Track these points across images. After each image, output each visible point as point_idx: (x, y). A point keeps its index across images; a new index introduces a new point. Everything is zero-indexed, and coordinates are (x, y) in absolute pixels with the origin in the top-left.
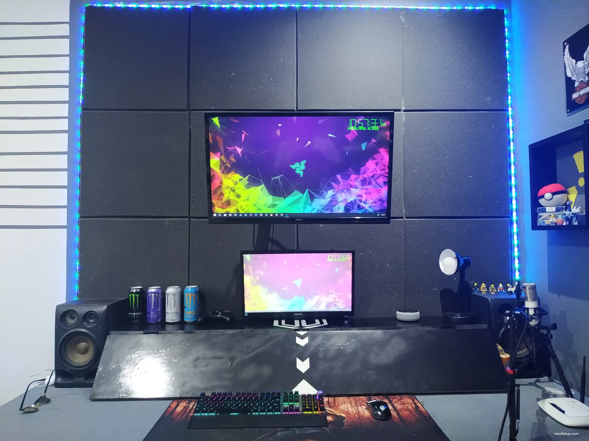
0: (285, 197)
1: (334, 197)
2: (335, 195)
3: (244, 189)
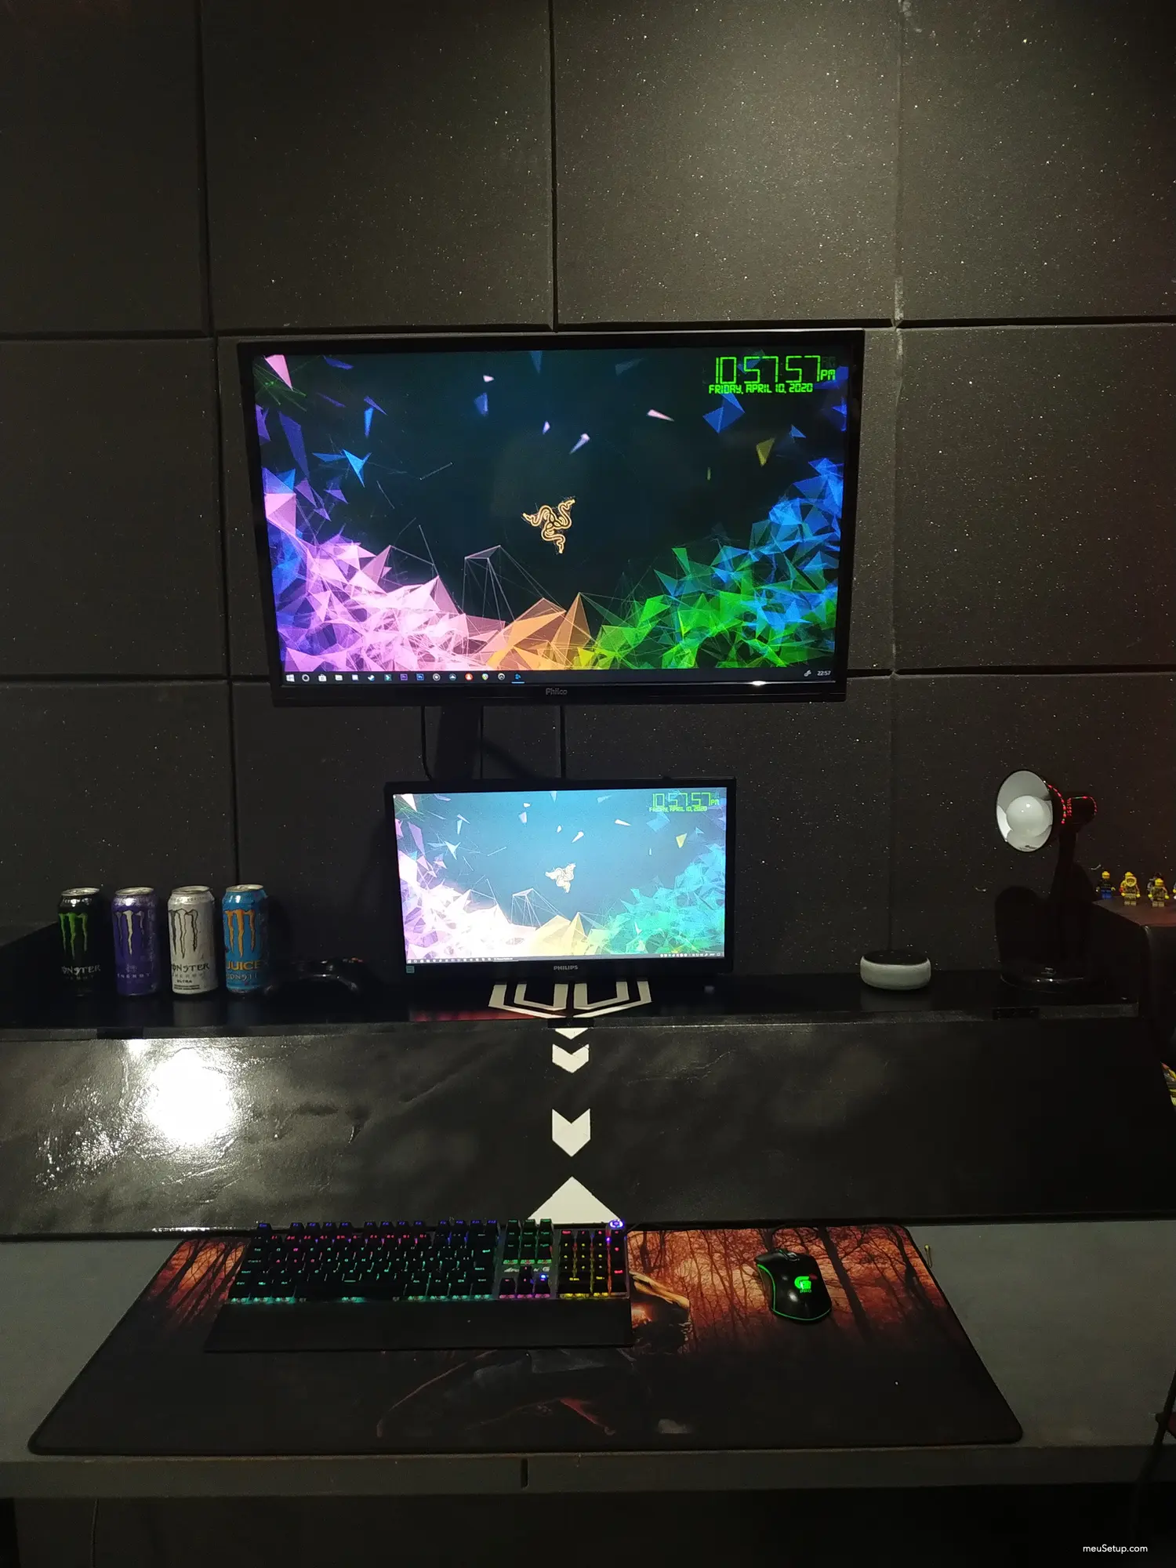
0: (508, 620)
1: (664, 619)
2: (666, 613)
3: (377, 593)
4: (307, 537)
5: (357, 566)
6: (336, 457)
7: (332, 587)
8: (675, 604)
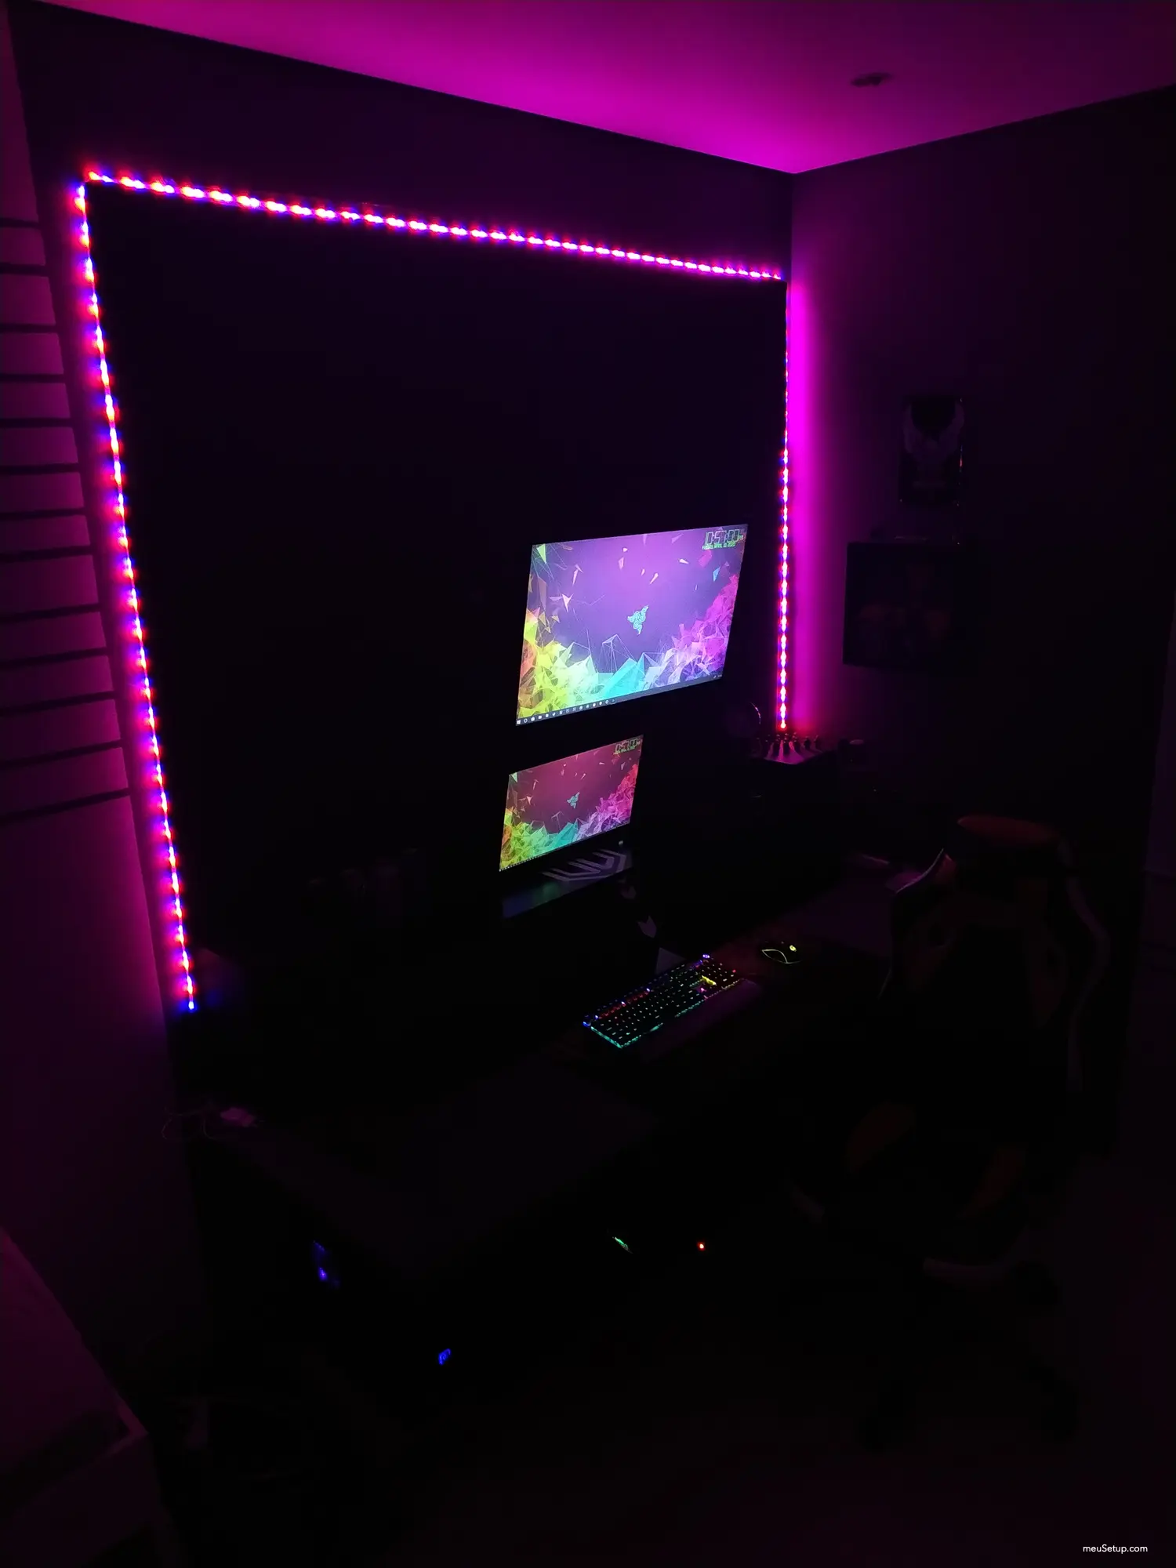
0: (614, 672)
1: (671, 660)
2: (673, 656)
3: (564, 669)
4: (539, 644)
5: (558, 656)
6: (559, 598)
7: (546, 669)
8: (676, 651)
